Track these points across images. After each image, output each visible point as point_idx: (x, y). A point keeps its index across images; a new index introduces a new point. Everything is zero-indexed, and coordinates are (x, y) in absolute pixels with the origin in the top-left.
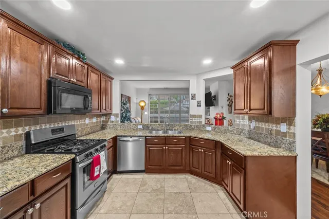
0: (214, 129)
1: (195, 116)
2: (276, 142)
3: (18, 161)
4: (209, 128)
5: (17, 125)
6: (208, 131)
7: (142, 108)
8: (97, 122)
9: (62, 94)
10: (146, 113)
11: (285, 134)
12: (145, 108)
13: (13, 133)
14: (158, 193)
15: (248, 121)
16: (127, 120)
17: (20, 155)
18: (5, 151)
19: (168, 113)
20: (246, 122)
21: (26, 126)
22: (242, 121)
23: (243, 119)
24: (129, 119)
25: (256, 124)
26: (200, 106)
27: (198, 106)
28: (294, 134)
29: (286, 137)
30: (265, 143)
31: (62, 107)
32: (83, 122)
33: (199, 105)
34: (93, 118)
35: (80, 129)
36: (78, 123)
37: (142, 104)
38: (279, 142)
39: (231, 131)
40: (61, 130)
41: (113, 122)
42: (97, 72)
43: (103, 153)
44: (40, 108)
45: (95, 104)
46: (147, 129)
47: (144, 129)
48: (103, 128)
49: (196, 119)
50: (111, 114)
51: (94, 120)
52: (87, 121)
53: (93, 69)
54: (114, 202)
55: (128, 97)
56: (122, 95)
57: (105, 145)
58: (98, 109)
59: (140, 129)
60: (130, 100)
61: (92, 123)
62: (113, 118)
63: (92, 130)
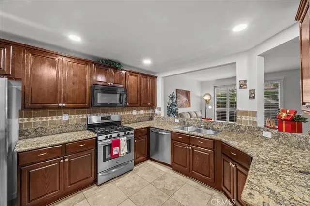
0: (276, 137)
1: (245, 113)
3: (83, 132)
4: (267, 134)
5: (83, 113)
6: (266, 138)
7: (207, 102)
8: (145, 114)
9: (98, 94)
10: (210, 107)
12: (210, 101)
13: (81, 117)
14: (164, 194)
17: (84, 129)
21: (88, 113)
26: (254, 97)
27: (250, 97)
31: (98, 102)
32: (130, 113)
34: (140, 110)
35: (127, 118)
36: (126, 114)
37: (207, 98)
40: (109, 118)
41: (157, 114)
42: (136, 74)
43: (125, 138)
44: (85, 103)
45: (134, 99)
46: (183, 124)
47: (180, 123)
48: (151, 119)
49: (248, 117)
50: (156, 107)
51: (142, 112)
52: (134, 113)
53: (132, 73)
54: (129, 181)
55: (187, 91)
56: (177, 90)
57: (129, 133)
58: (137, 104)
59: (177, 123)
60: (190, 94)
61: (140, 114)
62: (157, 111)
63: (140, 120)
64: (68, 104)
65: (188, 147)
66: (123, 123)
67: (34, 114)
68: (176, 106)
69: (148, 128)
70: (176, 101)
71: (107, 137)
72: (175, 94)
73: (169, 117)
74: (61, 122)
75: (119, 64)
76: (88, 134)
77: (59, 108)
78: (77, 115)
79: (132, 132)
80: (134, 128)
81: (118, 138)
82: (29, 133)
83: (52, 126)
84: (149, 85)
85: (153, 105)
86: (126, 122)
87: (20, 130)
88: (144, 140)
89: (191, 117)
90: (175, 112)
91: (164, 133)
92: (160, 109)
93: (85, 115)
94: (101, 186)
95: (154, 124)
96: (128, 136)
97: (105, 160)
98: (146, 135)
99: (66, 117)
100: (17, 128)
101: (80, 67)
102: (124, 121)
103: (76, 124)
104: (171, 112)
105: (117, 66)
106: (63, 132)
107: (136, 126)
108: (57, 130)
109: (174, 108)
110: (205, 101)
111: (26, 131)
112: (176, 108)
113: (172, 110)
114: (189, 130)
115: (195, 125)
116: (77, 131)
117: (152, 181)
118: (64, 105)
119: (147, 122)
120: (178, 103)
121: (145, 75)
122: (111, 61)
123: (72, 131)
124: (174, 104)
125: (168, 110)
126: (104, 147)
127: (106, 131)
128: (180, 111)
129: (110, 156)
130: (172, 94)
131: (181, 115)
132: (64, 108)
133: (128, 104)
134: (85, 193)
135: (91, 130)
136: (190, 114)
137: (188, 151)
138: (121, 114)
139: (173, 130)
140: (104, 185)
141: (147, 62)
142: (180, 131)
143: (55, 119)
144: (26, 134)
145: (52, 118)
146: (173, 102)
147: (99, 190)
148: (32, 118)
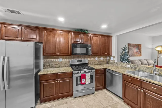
7: (159, 52)
8: (103, 60)
9: (75, 48)
13: (68, 60)
17: (69, 66)
18: (65, 64)
21: (71, 58)
31: (75, 53)
32: (94, 59)
34: (100, 58)
35: (92, 62)
36: (91, 59)
37: (159, 49)
40: (81, 61)
41: (112, 60)
42: (97, 36)
43: (89, 74)
44: (68, 53)
45: (96, 51)
46: (135, 69)
47: (131, 68)
48: (108, 63)
50: (111, 56)
51: (102, 59)
52: (97, 59)
53: (95, 35)
54: (91, 101)
55: (138, 45)
56: (129, 44)
57: (91, 71)
58: (98, 53)
59: (128, 68)
60: (141, 46)
61: (100, 60)
62: (112, 58)
63: (100, 63)
64: (61, 53)
65: (139, 89)
66: (89, 64)
67: (49, 58)
68: (127, 55)
69: (105, 69)
70: (128, 52)
71: (78, 72)
72: (127, 47)
73: (121, 63)
74: (59, 62)
75: (86, 31)
76: (69, 69)
77: (57, 55)
78: (65, 59)
79: (94, 70)
80: (95, 68)
81: (85, 73)
82: (47, 66)
83: (55, 64)
84: (106, 41)
85: (110, 55)
86: (92, 64)
87: (44, 64)
88: (102, 76)
89: (142, 64)
90: (127, 60)
91: (117, 74)
92: (114, 57)
93: (69, 59)
94: (75, 99)
95: (109, 67)
96: (91, 73)
97: (77, 85)
98: (104, 73)
99: (61, 60)
100: (43, 64)
101: (66, 34)
102: (90, 64)
103: (65, 63)
104: (124, 59)
105: (85, 32)
106: (60, 67)
107: (96, 67)
108: (57, 65)
109: (126, 57)
110: (157, 52)
111: (46, 65)
112: (128, 56)
113: (124, 58)
114: (140, 75)
115: (147, 71)
116: (66, 67)
117: (107, 106)
118: (59, 54)
119: (105, 65)
120: (129, 53)
121: (103, 36)
122: (82, 30)
123: (63, 67)
124: (126, 54)
125: (121, 58)
126: (77, 78)
127: (79, 69)
128: (131, 59)
129: (80, 83)
130: (124, 47)
131: (132, 62)
132: (59, 55)
133: (92, 54)
134: (67, 100)
135: (72, 67)
136: (141, 61)
137: (139, 93)
138: (88, 59)
139: (125, 73)
140: (77, 99)
141: (104, 26)
142: (131, 74)
143: (56, 61)
144: (46, 66)
145: (55, 60)
146: (126, 53)
147: (74, 101)
148: (48, 60)
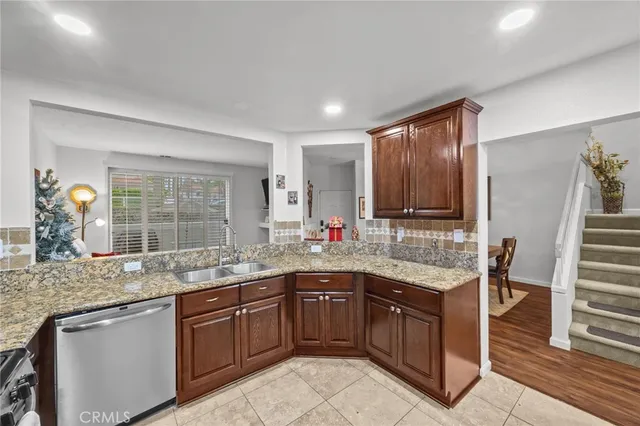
0: (327, 250)
1: (283, 225)
2: (447, 258)
4: (316, 248)
6: (315, 254)
7: (84, 208)
10: (100, 222)
11: (460, 246)
15: (388, 229)
16: (59, 250)
19: (171, 220)
20: (385, 231)
22: (376, 229)
23: (379, 226)
24: (66, 244)
25: (406, 233)
26: (296, 202)
27: (290, 202)
28: (476, 244)
29: (463, 249)
30: (426, 263)
33: (292, 200)
38: (452, 258)
39: (360, 250)
47: (147, 271)
49: (287, 230)
59: (134, 272)
